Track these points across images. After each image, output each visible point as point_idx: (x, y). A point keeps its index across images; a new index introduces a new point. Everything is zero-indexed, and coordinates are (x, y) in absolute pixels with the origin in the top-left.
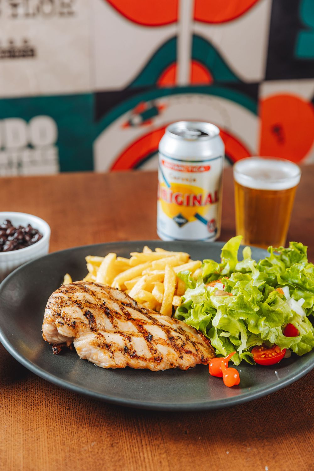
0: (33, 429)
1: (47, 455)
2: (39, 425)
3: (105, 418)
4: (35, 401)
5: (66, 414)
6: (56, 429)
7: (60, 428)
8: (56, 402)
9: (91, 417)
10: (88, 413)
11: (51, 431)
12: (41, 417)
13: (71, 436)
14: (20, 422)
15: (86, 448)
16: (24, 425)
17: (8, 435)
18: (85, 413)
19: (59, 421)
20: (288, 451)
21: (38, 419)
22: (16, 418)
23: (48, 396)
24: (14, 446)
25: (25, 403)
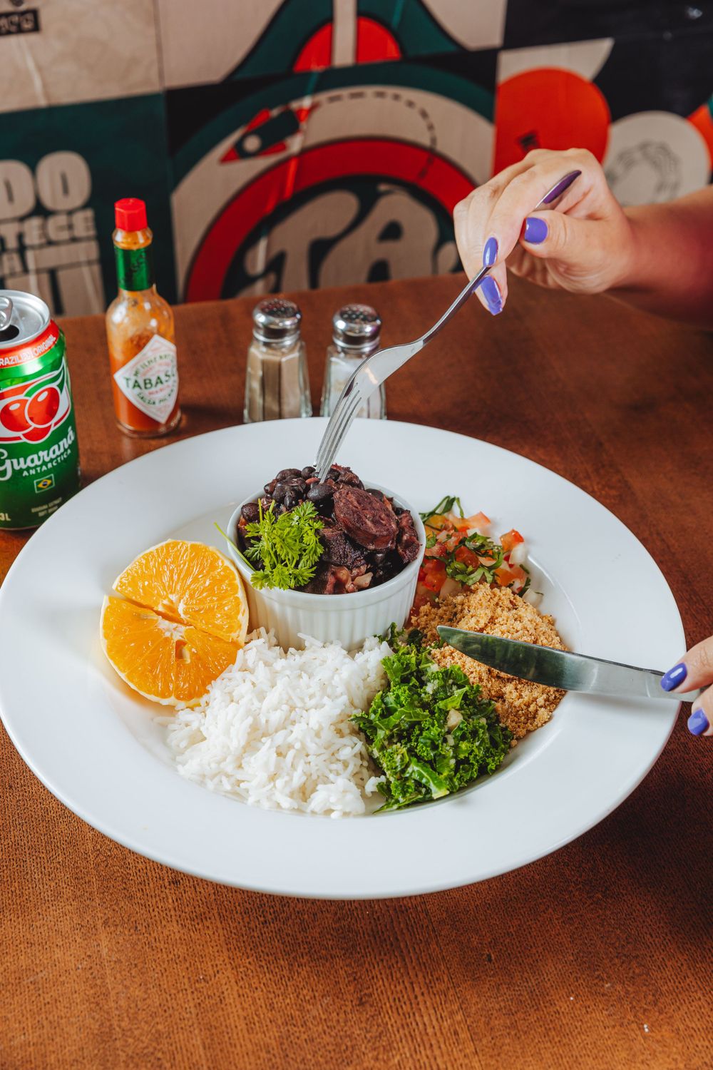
0: (208, 978)
1: (246, 1035)
2: (217, 965)
3: (335, 937)
4: (197, 907)
5: (262, 934)
6: (249, 971)
7: (258, 969)
8: (238, 908)
9: (310, 937)
10: (302, 929)
11: (242, 978)
12: (217, 946)
13: (282, 988)
14: (180, 961)
15: (314, 1013)
16: (190, 969)
17: (164, 994)
18: (296, 930)
19: (253, 952)
20: (677, 984)
21: (213, 952)
22: (170, 952)
23: (220, 893)
24: (180, 1019)
25: (180, 916)
